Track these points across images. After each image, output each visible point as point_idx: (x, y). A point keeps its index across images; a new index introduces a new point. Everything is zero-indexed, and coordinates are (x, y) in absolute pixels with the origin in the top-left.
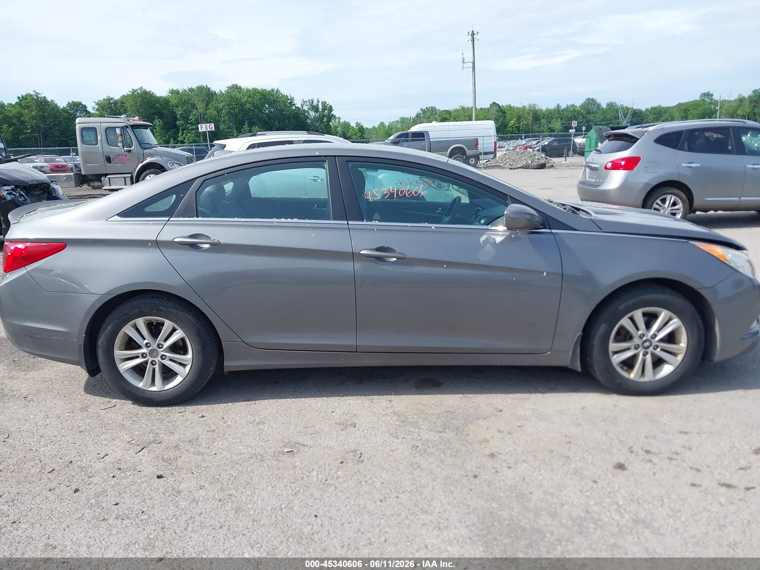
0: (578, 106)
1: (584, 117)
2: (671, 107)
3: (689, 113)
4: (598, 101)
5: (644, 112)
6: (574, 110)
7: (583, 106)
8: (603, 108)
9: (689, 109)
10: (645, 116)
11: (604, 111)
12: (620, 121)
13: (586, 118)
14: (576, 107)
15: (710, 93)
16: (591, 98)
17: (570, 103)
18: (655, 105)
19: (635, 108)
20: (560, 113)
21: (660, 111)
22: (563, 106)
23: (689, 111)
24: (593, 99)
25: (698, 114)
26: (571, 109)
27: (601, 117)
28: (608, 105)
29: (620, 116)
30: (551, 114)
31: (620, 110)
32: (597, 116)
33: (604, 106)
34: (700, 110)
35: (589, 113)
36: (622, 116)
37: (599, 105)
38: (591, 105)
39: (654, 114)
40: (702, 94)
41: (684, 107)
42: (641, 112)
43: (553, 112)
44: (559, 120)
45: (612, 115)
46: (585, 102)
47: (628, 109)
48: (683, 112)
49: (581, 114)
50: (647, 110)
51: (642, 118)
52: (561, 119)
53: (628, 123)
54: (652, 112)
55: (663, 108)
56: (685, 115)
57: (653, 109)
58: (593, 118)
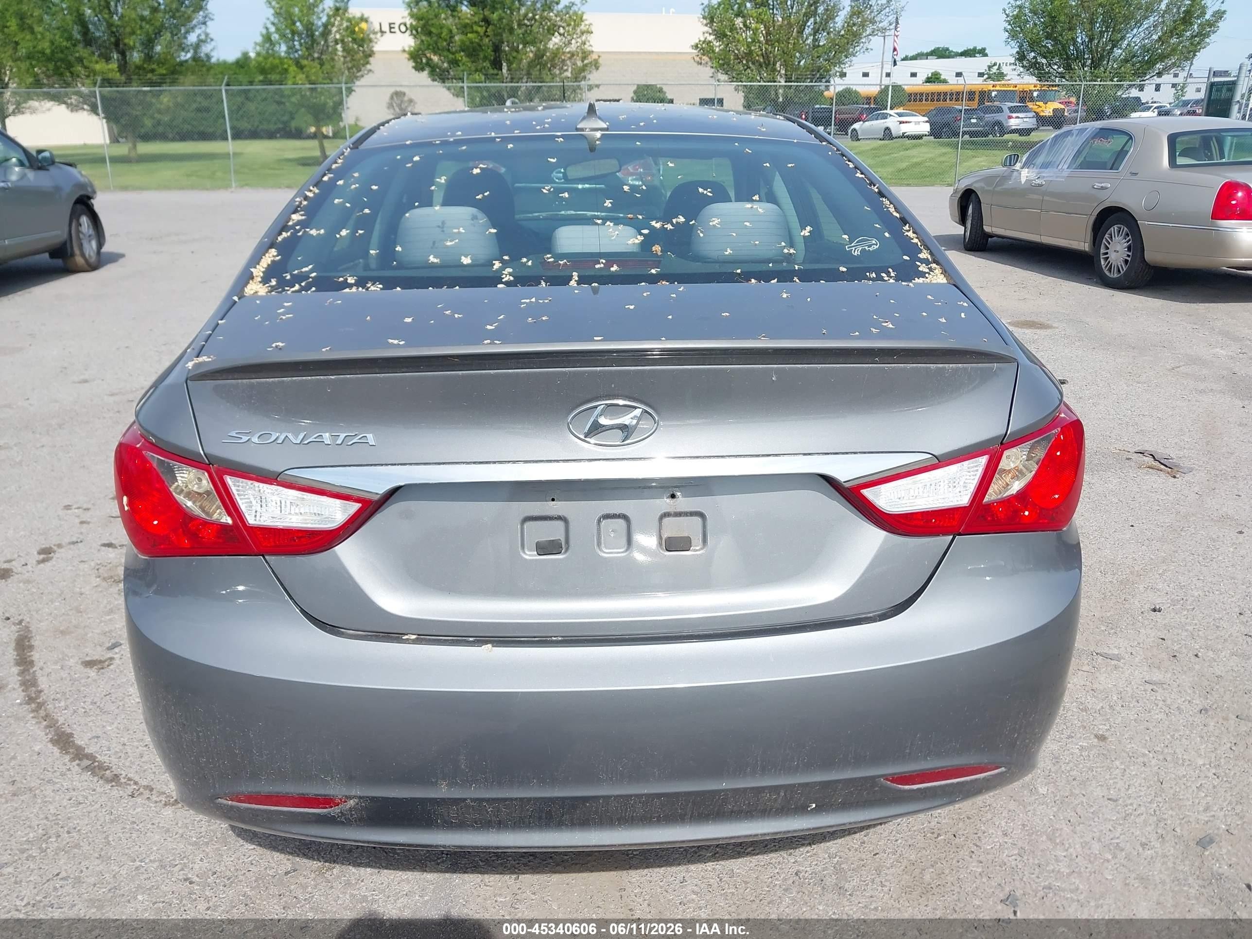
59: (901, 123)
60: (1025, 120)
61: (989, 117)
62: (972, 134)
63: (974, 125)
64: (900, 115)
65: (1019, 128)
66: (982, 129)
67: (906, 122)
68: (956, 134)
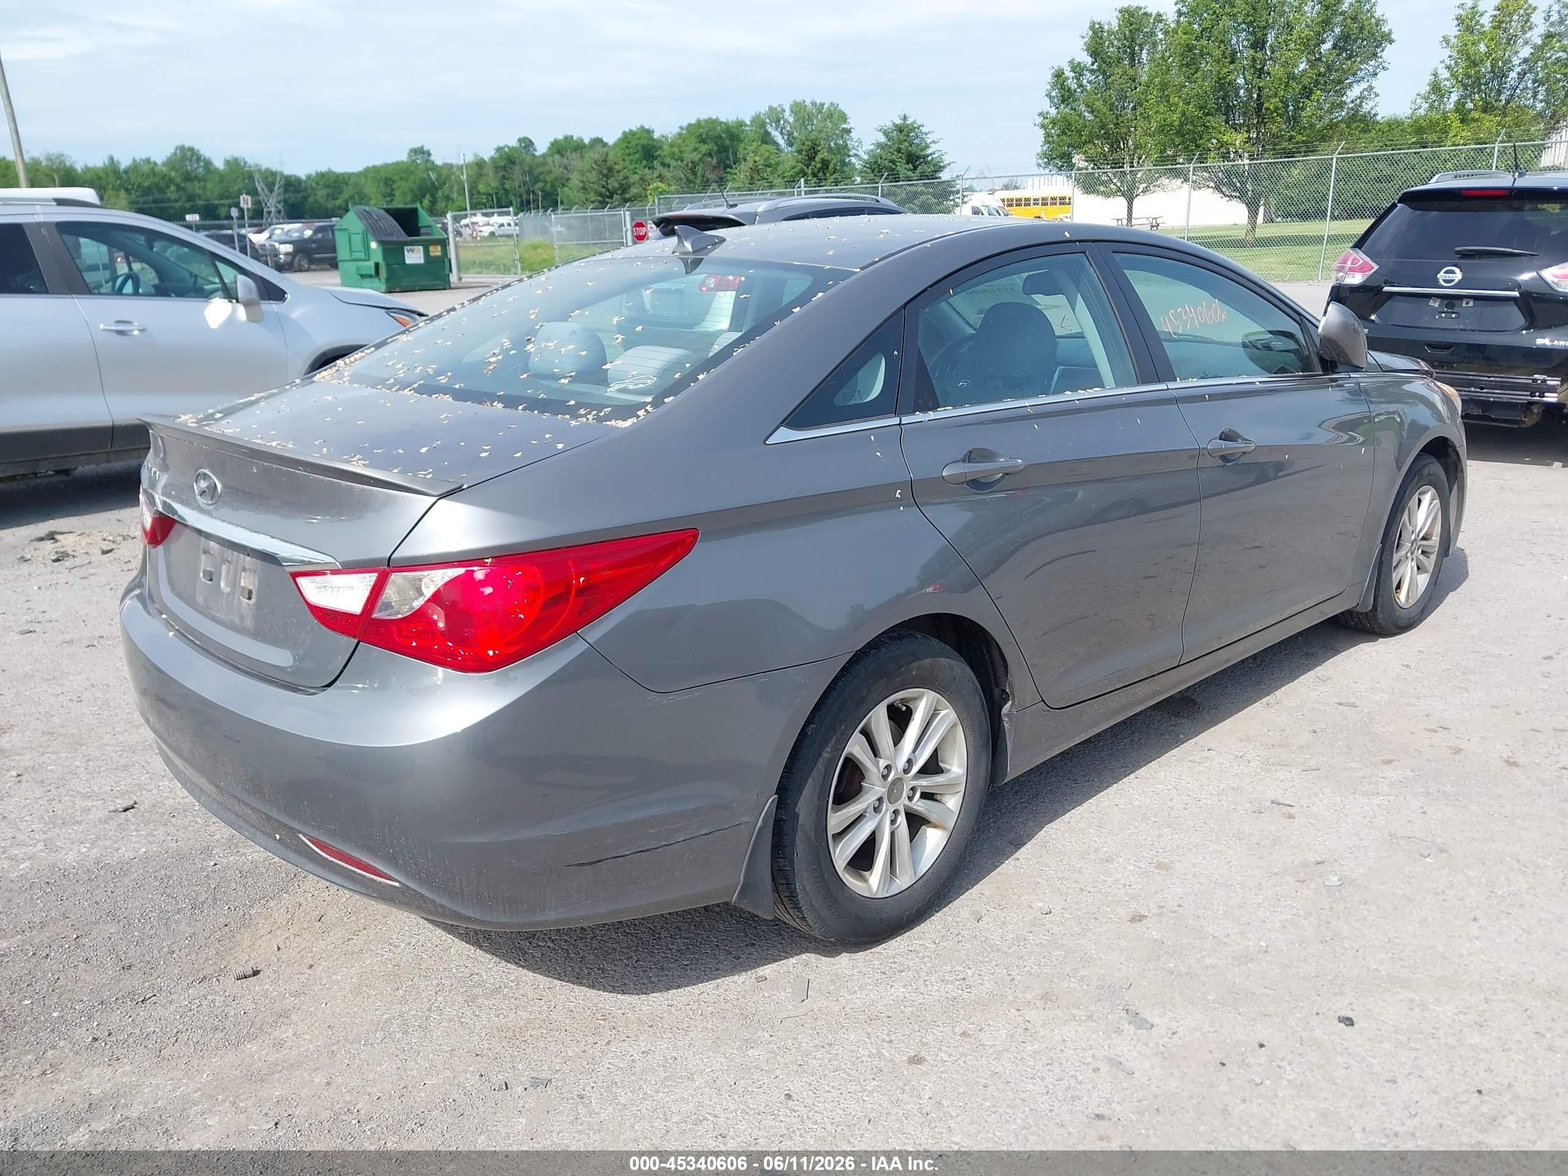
0: (159, 162)
1: (179, 188)
2: (353, 173)
3: (395, 186)
4: (206, 152)
5: (305, 182)
6: (153, 172)
7: (171, 163)
8: (217, 169)
9: (394, 178)
10: (309, 191)
11: (221, 177)
12: (261, 198)
13: (183, 189)
14: (156, 164)
15: (425, 149)
16: (186, 146)
17: (140, 156)
18: (323, 169)
19: (288, 172)
20: (119, 178)
21: (335, 182)
22: (125, 163)
23: (394, 182)
24: (191, 149)
25: (412, 190)
26: (146, 168)
27: (217, 190)
28: (227, 163)
29: (259, 189)
30: (99, 178)
31: (257, 176)
32: (209, 186)
33: (219, 164)
34: (414, 182)
35: (188, 178)
36: (263, 189)
37: (208, 163)
38: (191, 161)
39: (327, 186)
40: (411, 151)
41: (382, 175)
42: (299, 180)
43: (102, 175)
44: (123, 194)
45: (242, 186)
46: (175, 154)
47: (274, 174)
48: (382, 184)
49: (172, 180)
50: (309, 177)
51: (304, 194)
52: (127, 190)
53: (279, 202)
54: (322, 183)
55: (338, 176)
56: (389, 190)
57: (322, 175)
58: (200, 192)
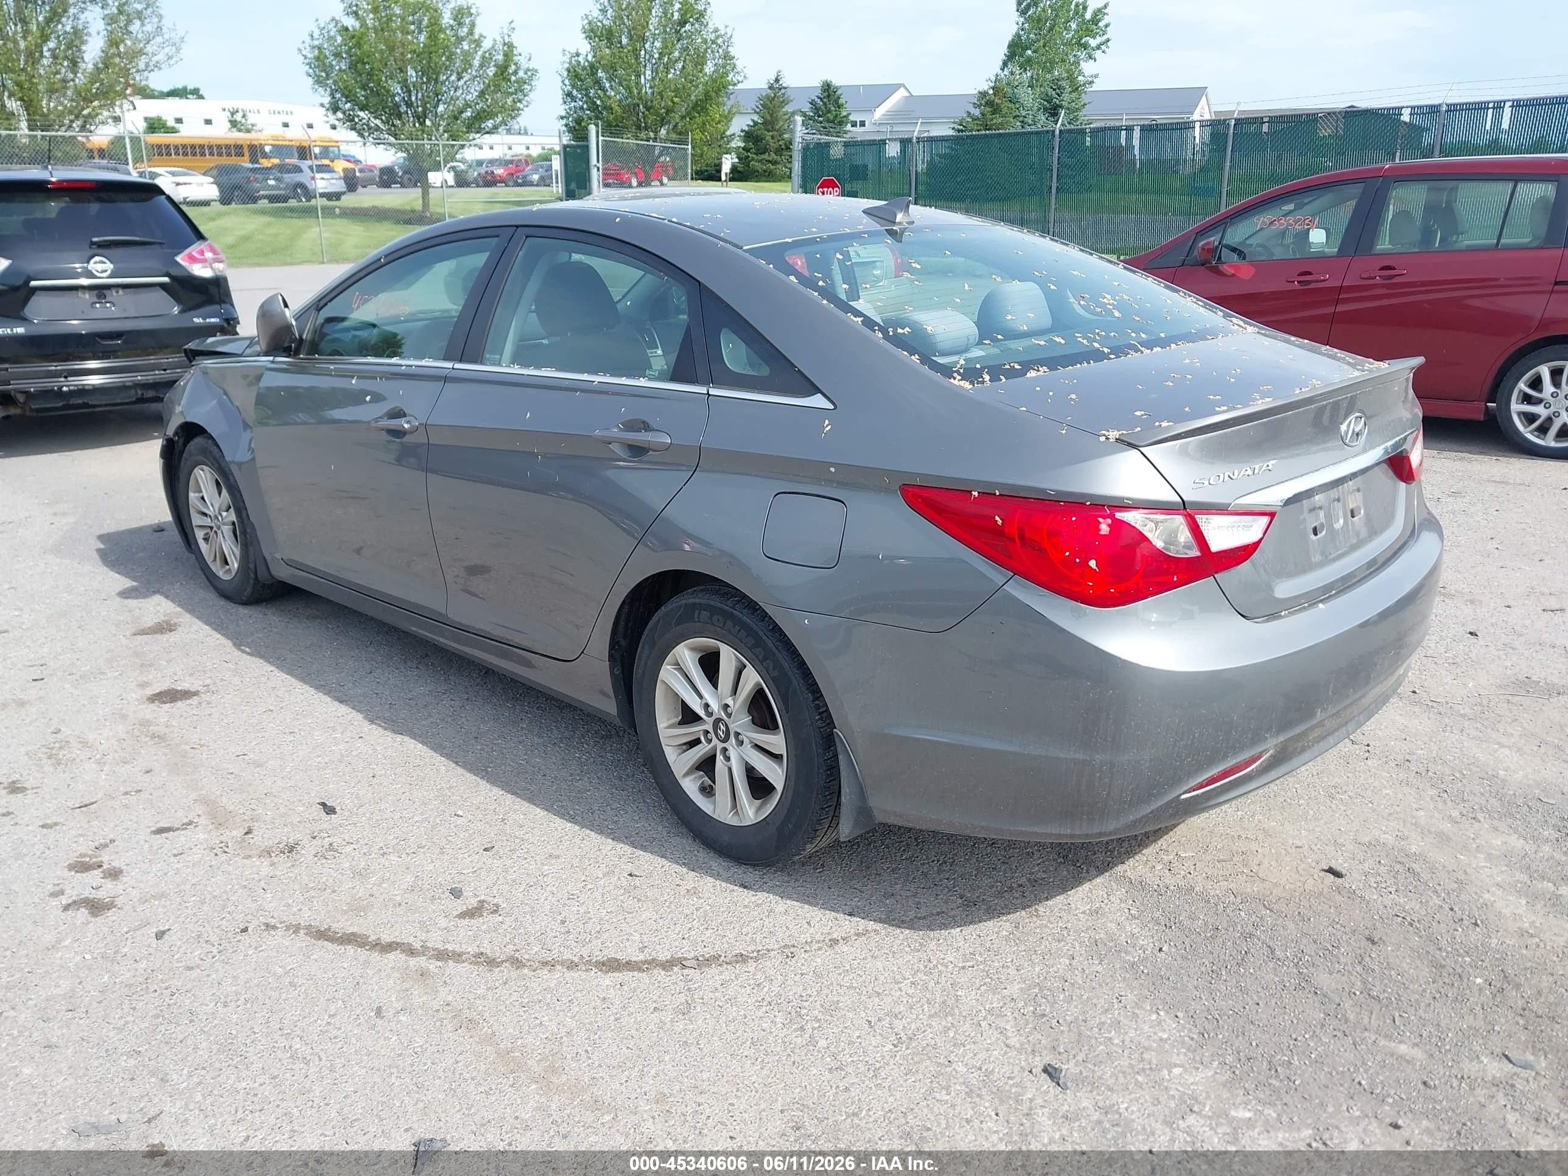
59: (178, 184)
60: (332, 181)
61: (290, 178)
62: (272, 199)
63: (272, 188)
64: (173, 174)
65: (326, 191)
66: (284, 192)
67: (185, 184)
68: (254, 200)
